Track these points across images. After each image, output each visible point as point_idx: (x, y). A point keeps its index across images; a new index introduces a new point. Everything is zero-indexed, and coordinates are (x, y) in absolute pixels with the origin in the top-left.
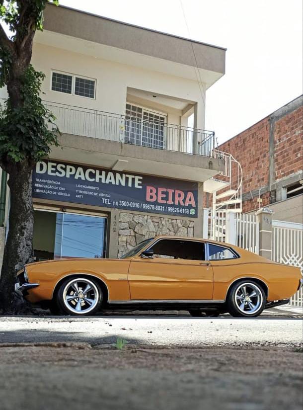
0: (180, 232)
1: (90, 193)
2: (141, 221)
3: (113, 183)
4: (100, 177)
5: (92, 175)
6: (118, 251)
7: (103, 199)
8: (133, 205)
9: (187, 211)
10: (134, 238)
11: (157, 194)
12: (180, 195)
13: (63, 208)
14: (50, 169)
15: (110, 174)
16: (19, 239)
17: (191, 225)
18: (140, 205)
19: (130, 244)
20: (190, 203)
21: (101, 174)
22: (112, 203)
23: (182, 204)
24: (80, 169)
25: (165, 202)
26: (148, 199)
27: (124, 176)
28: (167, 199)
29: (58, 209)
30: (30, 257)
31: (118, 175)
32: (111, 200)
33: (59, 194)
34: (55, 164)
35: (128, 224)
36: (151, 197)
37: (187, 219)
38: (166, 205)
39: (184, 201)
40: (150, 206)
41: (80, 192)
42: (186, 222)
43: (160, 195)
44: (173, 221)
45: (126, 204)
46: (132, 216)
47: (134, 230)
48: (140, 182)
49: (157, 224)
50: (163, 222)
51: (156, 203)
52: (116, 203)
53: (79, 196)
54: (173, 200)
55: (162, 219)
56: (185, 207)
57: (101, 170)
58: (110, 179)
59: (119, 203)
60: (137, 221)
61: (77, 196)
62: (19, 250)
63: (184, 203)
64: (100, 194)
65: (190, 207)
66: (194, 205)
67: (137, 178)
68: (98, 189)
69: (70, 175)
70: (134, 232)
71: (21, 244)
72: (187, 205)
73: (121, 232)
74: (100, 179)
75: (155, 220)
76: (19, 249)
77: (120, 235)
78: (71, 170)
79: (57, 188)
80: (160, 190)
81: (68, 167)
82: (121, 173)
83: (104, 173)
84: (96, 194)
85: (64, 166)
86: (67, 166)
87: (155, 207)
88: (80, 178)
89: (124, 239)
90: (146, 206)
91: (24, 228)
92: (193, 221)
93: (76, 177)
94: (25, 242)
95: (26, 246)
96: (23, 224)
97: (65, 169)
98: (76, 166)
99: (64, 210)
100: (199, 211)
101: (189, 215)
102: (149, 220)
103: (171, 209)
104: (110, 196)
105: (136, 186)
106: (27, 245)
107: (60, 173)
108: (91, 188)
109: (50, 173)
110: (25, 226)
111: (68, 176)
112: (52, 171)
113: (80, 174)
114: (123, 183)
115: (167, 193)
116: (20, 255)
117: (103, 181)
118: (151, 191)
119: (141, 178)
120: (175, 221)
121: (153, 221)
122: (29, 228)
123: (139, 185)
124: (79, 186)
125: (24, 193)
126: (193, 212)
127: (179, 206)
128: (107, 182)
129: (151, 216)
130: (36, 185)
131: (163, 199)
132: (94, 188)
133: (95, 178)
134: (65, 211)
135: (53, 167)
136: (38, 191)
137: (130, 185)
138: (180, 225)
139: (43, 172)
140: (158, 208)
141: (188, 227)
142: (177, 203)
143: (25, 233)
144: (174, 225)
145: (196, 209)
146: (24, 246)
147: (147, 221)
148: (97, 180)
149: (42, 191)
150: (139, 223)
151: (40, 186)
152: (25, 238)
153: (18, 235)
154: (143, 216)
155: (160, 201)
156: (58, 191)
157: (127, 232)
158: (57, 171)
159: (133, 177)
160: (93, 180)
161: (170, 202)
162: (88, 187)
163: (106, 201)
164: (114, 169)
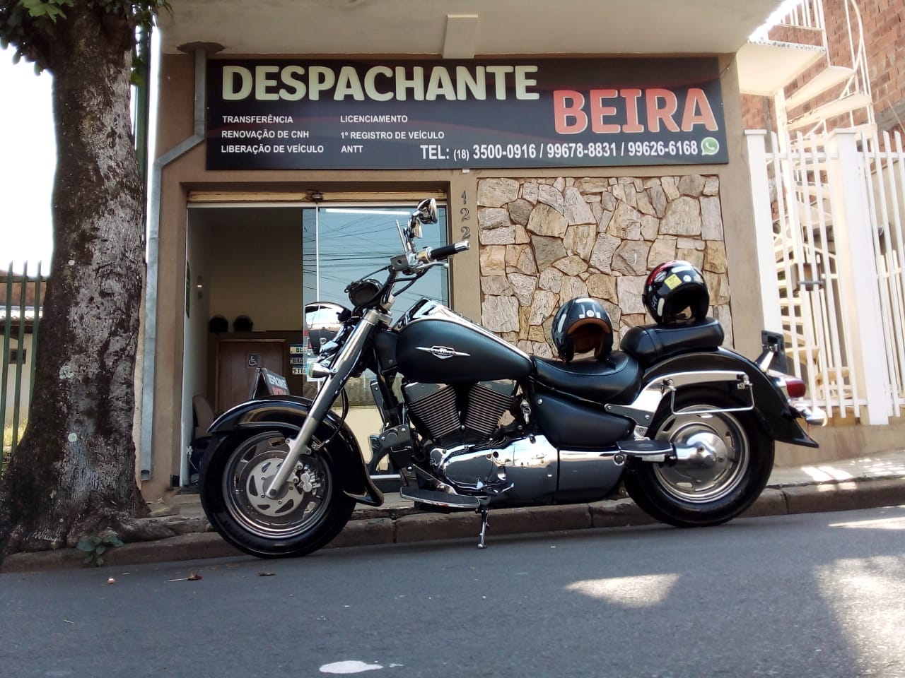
0: (674, 213)
1: (384, 135)
2: (544, 197)
3: (450, 96)
4: (410, 84)
5: (385, 84)
6: (482, 294)
7: (424, 147)
8: (514, 151)
9: (690, 148)
10: (528, 250)
11: (587, 109)
12: (662, 103)
13: (315, 192)
14: (262, 83)
15: (439, 72)
16: (74, 277)
17: (711, 187)
18: (538, 149)
19: (517, 270)
20: (699, 121)
21: (410, 76)
22: (451, 154)
23: (674, 128)
24: (348, 72)
25: (616, 129)
26: (561, 127)
27: (480, 71)
28: (621, 119)
29: (300, 196)
30: (113, 334)
31: (462, 73)
32: (448, 145)
33: (293, 149)
34: (274, 69)
35: (504, 212)
36: (571, 121)
37: (696, 172)
38: (623, 138)
39: (678, 118)
40: (570, 149)
41: (353, 135)
42: (692, 181)
43: (599, 111)
44: (649, 184)
45: (491, 151)
46: (516, 184)
47: (526, 227)
48: (533, 83)
49: (598, 198)
50: (618, 191)
51: (588, 137)
52: (464, 154)
53: (350, 149)
54: (643, 119)
55: (612, 181)
56: (682, 137)
57: (409, 63)
58: (440, 86)
59: (472, 152)
60: (532, 199)
61: (344, 149)
62: (74, 314)
63: (679, 123)
64: (414, 135)
65: (699, 133)
66: (713, 126)
67: (521, 71)
68: (404, 119)
69: (321, 92)
70: (528, 231)
71: (83, 290)
72: (691, 129)
73: (487, 237)
74: (410, 91)
75: (588, 187)
76: (73, 310)
77: (482, 246)
78: (322, 78)
79: (284, 134)
80: (598, 97)
81: (314, 71)
82: (471, 65)
83: (418, 72)
84: (401, 135)
85: (300, 71)
86: (311, 68)
87: (586, 148)
88: (349, 98)
89: (498, 256)
90: (557, 151)
91: (92, 238)
92: (717, 176)
93: (339, 96)
94: (94, 285)
95: (98, 299)
96: (86, 226)
97: (304, 79)
98: (336, 64)
99: (318, 197)
100: (730, 142)
101: (699, 161)
102: (572, 192)
103: (638, 149)
104: (441, 135)
105: (521, 94)
106: (103, 294)
107: (292, 90)
108: (382, 119)
109: (261, 95)
110: (97, 229)
111: (314, 96)
112: (269, 90)
113: (349, 85)
114: (480, 93)
115: (620, 103)
116: (78, 331)
117: (419, 96)
118: (569, 103)
119: (533, 69)
120: (656, 181)
121: (582, 194)
122: (111, 236)
123: (529, 90)
124: (348, 119)
125: (86, 124)
126: (710, 147)
127: (665, 136)
128: (431, 96)
129: (576, 178)
130: (224, 134)
131: (608, 120)
132: (394, 119)
133: (394, 90)
134: (321, 200)
135: (269, 76)
136: (231, 149)
137: (501, 94)
138: (672, 192)
139: (244, 94)
140: (595, 150)
141: (702, 194)
142: (655, 128)
143: (97, 254)
144: (654, 194)
145: (721, 136)
146: (92, 299)
147: (563, 193)
148: (401, 96)
149: (243, 148)
150: (539, 202)
151: (236, 134)
152: (97, 271)
153: (72, 263)
154: (549, 181)
155: (600, 128)
156: (290, 141)
157: (505, 235)
158: (281, 85)
159: (509, 69)
160: (388, 96)
161: (633, 126)
162: (376, 119)
163: (431, 152)
164: (448, 54)
